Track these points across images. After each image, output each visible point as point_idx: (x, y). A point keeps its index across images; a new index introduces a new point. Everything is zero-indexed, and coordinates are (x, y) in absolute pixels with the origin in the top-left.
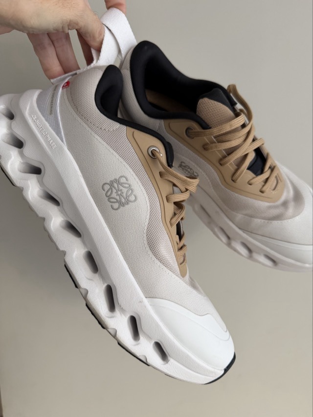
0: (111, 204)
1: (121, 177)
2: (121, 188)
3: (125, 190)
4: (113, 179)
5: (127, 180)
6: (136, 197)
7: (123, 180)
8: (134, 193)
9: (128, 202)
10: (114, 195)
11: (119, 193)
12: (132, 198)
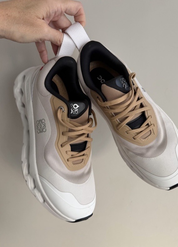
0: (37, 130)
1: (43, 119)
2: (42, 124)
3: (43, 126)
4: (40, 119)
5: (45, 121)
6: (46, 130)
7: (43, 121)
8: (46, 128)
9: (42, 131)
10: (39, 127)
11: (41, 126)
12: (44, 130)
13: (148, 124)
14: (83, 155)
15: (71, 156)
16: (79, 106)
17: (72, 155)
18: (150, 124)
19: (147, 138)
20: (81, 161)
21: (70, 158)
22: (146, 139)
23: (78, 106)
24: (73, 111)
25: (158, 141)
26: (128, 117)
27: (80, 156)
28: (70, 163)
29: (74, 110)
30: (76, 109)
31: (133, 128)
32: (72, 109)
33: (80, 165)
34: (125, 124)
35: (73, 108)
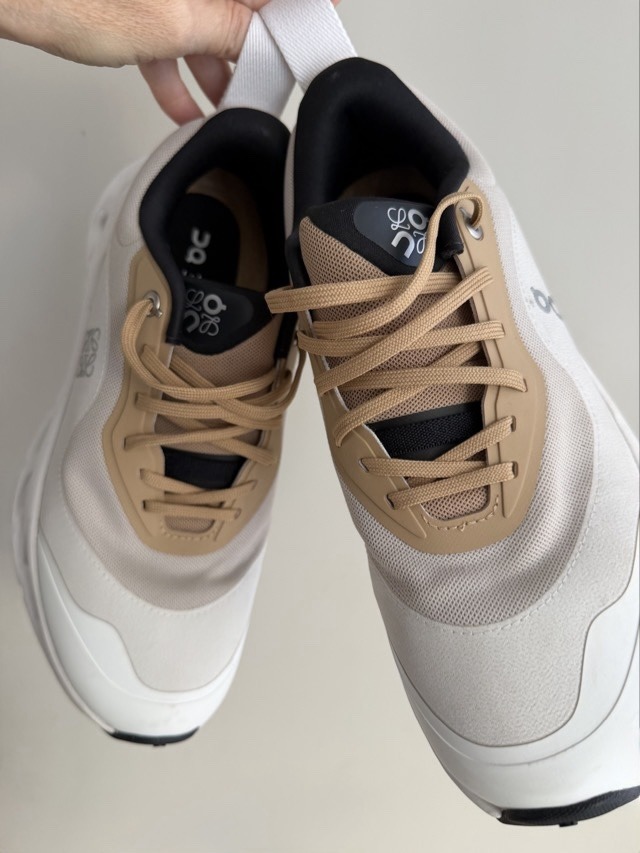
1: (97, 330)
2: (90, 347)
3: (91, 352)
5: (99, 337)
6: (93, 370)
7: (96, 335)
9: (85, 373)
10: (84, 354)
11: (87, 353)
12: (89, 370)
13: (482, 456)
14: (220, 505)
15: (161, 496)
16: (224, 307)
17: (166, 493)
18: (492, 456)
19: (458, 521)
20: (206, 525)
21: (157, 501)
22: (450, 523)
23: (221, 307)
24: (201, 320)
25: (512, 552)
26: (385, 390)
27: (207, 506)
28: (155, 521)
29: (206, 319)
30: (212, 316)
31: (397, 452)
32: (199, 313)
33: (197, 538)
34: (362, 422)
35: (203, 311)
